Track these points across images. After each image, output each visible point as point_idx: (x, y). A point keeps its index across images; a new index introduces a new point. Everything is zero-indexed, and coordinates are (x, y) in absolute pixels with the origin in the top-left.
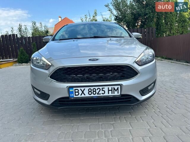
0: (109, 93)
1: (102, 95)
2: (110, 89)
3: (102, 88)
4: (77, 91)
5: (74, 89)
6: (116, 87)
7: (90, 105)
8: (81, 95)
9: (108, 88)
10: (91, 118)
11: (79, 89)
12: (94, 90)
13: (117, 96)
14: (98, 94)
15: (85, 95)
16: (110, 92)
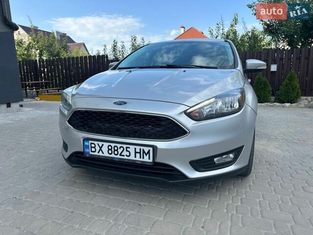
0: (135, 157)
1: (125, 157)
2: (138, 150)
3: (127, 148)
4: (93, 145)
5: (90, 142)
6: (146, 149)
7: (112, 169)
8: (99, 152)
9: (135, 148)
10: (122, 189)
11: (96, 143)
12: (116, 148)
13: (148, 164)
14: (120, 155)
15: (103, 153)
16: (138, 155)
